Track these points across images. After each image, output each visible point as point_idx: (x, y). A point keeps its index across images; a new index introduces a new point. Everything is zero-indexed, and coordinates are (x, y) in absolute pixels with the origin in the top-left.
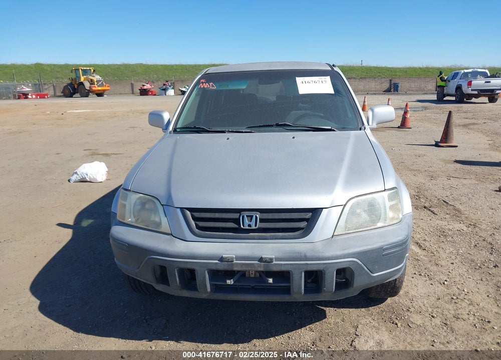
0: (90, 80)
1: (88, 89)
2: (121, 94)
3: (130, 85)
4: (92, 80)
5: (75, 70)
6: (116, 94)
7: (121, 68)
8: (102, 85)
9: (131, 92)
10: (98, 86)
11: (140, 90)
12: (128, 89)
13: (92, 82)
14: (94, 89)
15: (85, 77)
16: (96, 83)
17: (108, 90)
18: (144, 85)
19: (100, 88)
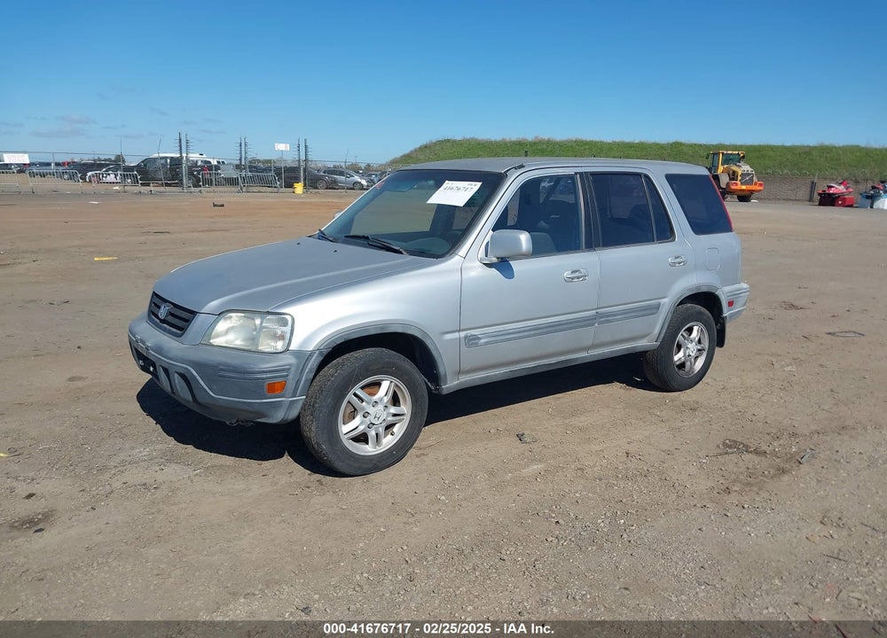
0: (731, 172)
1: (724, 186)
2: (787, 200)
3: (809, 185)
4: (734, 172)
5: (714, 154)
6: (779, 199)
7: (814, 153)
8: (751, 182)
9: (808, 197)
10: (742, 184)
11: (819, 194)
12: (804, 192)
13: (733, 176)
14: (733, 187)
15: (726, 166)
16: (739, 178)
17: (760, 191)
18: (830, 187)
19: (744, 187)
